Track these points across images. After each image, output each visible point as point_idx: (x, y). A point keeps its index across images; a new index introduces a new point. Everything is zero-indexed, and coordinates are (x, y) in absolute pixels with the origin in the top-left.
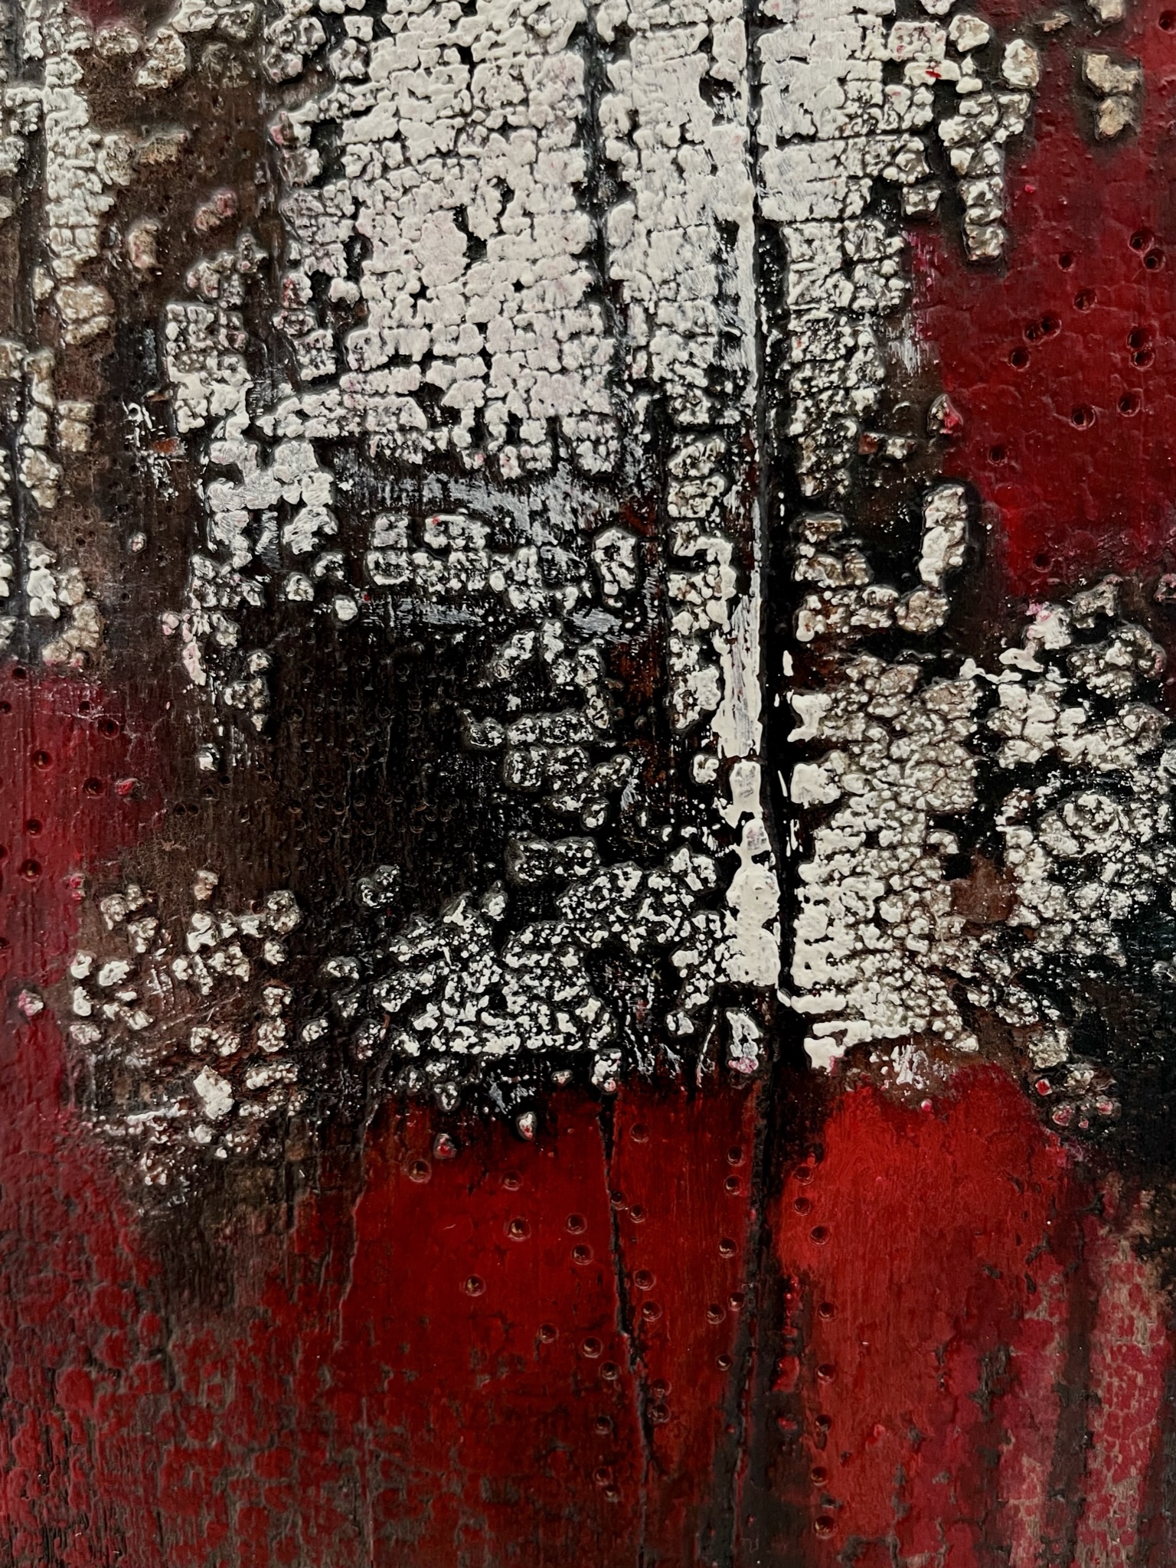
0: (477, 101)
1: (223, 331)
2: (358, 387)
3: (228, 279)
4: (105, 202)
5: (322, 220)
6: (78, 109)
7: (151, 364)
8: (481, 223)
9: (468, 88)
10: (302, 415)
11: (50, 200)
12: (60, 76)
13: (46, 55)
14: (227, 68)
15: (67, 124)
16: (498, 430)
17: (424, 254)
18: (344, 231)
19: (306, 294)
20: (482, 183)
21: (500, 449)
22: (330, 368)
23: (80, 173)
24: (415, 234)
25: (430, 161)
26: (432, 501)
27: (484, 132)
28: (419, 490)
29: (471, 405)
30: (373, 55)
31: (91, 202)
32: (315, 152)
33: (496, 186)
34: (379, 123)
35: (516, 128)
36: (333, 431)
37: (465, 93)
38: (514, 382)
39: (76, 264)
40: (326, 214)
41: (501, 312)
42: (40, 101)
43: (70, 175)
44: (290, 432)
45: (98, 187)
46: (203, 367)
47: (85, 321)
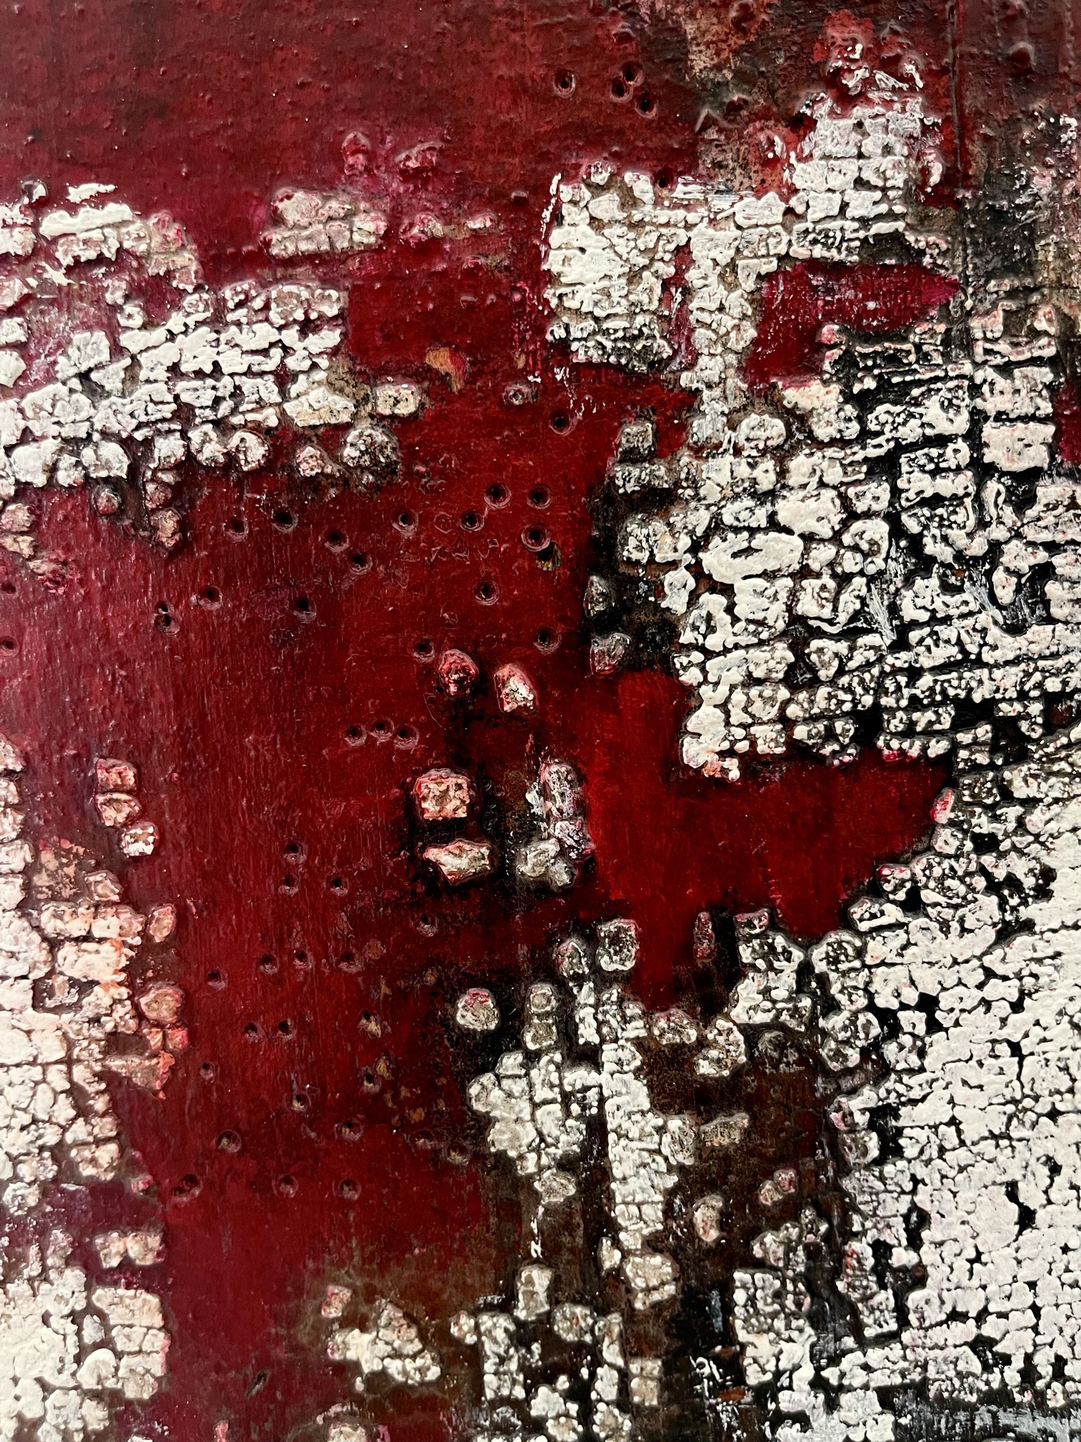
0: (1027, 1091)
1: (790, 1297)
2: (919, 1342)
3: (795, 1250)
4: (672, 1180)
5: (882, 1196)
6: (639, 1095)
7: (718, 1323)
8: (1031, 1195)
9: (1019, 1078)
10: (866, 1367)
11: (615, 1180)
12: (619, 1062)
13: (603, 1041)
14: (783, 1055)
15: (629, 1108)
16: (1046, 1370)
17: (979, 1225)
18: (904, 1205)
19: (870, 1262)
20: (1033, 1162)
21: (1048, 1386)
22: (894, 1326)
23: (645, 1154)
24: (971, 1207)
25: (983, 1143)
26: (983, 1429)
27: (1034, 1117)
28: (972, 1420)
29: (1022, 1351)
30: (929, 1050)
31: (657, 1181)
32: (874, 1135)
33: (1045, 1163)
34: (934, 1110)
35: (1061, 1113)
36: (897, 1380)
37: (1016, 1084)
38: (1061, 1331)
39: (643, 1237)
40: (886, 1191)
41: (1050, 1272)
42: (601, 1087)
43: (635, 1156)
44: (856, 1383)
45: (663, 1167)
46: (771, 1329)
47: (655, 1289)
